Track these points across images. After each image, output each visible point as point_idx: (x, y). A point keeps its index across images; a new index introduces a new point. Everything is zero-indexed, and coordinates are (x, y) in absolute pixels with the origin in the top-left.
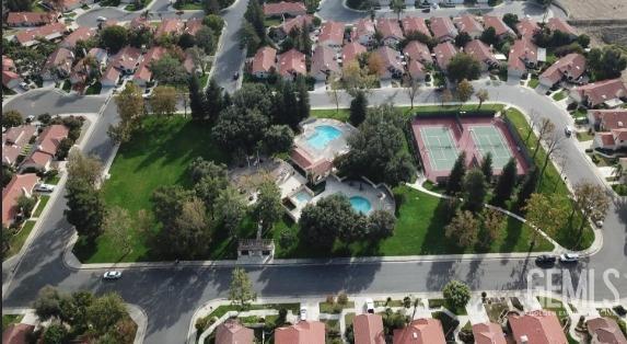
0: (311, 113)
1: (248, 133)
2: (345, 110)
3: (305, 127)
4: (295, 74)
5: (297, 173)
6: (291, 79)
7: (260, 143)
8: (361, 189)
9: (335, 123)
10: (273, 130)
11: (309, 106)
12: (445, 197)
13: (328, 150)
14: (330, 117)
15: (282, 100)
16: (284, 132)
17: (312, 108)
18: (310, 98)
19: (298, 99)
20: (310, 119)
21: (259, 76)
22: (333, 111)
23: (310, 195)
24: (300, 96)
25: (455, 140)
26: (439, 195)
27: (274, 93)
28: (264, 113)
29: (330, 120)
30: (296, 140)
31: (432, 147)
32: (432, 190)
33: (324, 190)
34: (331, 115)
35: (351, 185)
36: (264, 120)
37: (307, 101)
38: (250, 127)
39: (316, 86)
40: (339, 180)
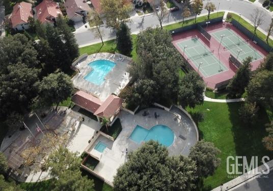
0: (80, 52)
1: (18, 94)
2: (109, 42)
3: (79, 66)
4: (54, 20)
5: (86, 118)
6: (52, 25)
7: (36, 100)
8: (156, 116)
9: (105, 55)
10: (46, 82)
11: (77, 45)
12: (230, 101)
13: (108, 84)
14: (98, 52)
15: (47, 46)
16: (60, 80)
17: (80, 47)
18: (76, 37)
19: (64, 42)
20: (80, 57)
21: (20, 28)
22: (99, 44)
23: (109, 140)
24: (65, 38)
25: (207, 47)
26: (224, 101)
27: (37, 41)
28: (31, 65)
29: (99, 54)
30: (75, 82)
31: (193, 57)
32: (216, 98)
33: (120, 130)
34: (99, 49)
35: (145, 115)
36: (33, 73)
37: (74, 41)
38: (18, 86)
39: (76, 27)
40: (133, 113)
